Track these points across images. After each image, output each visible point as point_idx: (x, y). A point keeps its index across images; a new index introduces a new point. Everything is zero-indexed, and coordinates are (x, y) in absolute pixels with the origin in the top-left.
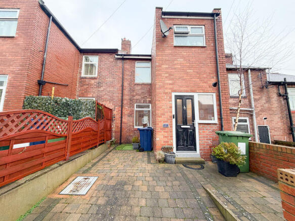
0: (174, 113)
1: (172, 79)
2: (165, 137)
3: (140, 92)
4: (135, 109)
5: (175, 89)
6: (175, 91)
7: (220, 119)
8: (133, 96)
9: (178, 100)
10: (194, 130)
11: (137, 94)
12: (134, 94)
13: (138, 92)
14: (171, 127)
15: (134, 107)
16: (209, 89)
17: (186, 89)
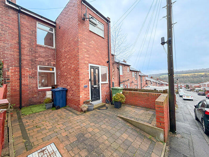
0: (90, 78)
1: (89, 54)
2: (85, 94)
3: (43, 54)
4: (39, 70)
5: (90, 61)
6: (91, 63)
7: (109, 81)
8: (36, 57)
9: (92, 69)
10: (99, 88)
11: (40, 56)
12: (37, 55)
13: (41, 55)
14: (89, 87)
15: (36, 69)
16: (105, 64)
17: (95, 62)
